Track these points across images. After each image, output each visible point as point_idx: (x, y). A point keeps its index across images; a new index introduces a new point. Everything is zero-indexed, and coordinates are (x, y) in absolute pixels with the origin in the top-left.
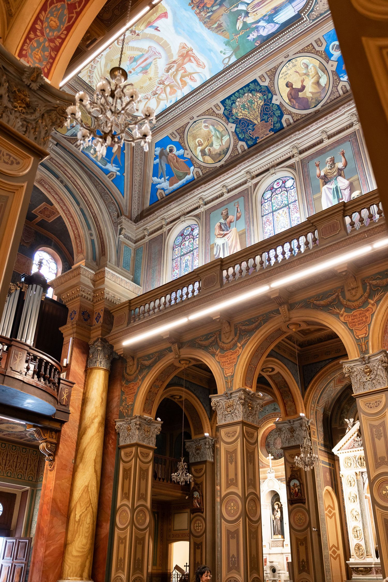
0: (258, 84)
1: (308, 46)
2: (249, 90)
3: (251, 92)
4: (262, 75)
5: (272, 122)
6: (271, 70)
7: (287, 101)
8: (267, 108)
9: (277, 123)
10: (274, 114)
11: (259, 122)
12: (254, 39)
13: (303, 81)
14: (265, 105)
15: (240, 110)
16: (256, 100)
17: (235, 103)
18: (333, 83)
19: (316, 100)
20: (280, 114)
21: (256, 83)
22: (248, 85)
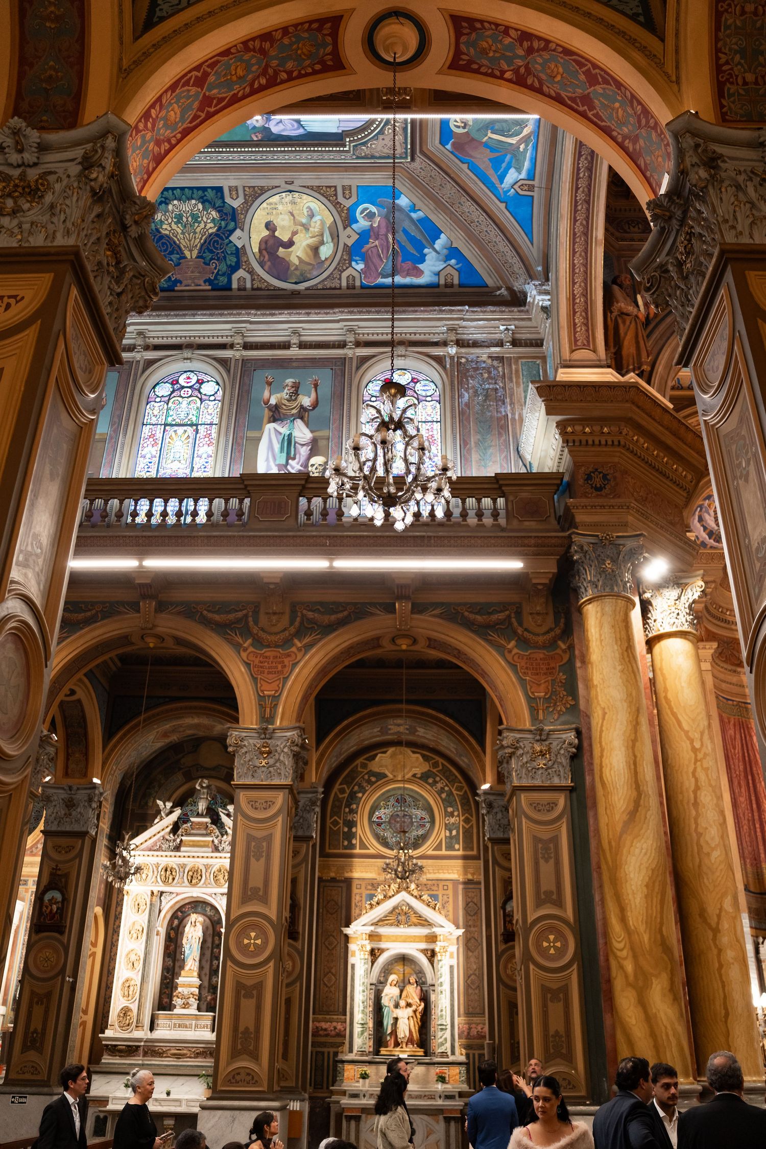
0: (222, 197)
1: (330, 187)
2: (202, 197)
3: (203, 203)
4: (236, 187)
5: (215, 268)
6: (254, 187)
7: (256, 250)
8: (217, 242)
9: (223, 275)
10: (225, 258)
11: (194, 256)
12: (255, 127)
13: (295, 233)
14: (216, 235)
15: (170, 221)
16: (205, 219)
17: (167, 204)
18: (339, 264)
19: (302, 275)
20: (233, 264)
21: (219, 194)
22: (204, 189)
